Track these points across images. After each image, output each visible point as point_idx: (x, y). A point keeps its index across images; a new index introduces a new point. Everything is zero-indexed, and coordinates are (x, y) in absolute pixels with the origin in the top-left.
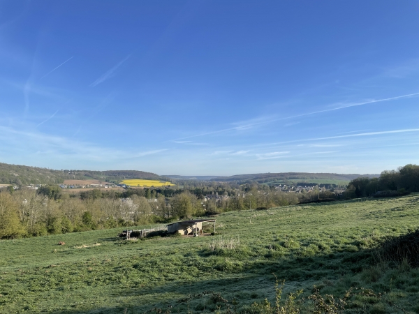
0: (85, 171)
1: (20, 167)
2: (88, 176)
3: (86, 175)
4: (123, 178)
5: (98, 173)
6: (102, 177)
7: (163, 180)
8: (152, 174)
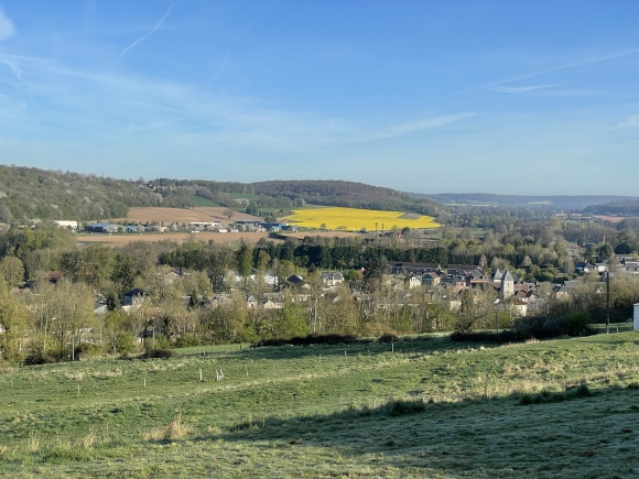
0: (201, 183)
1: (22, 171)
2: (204, 197)
3: (198, 194)
4: (299, 205)
5: (235, 188)
6: (239, 201)
7: (412, 209)
8: (389, 192)
